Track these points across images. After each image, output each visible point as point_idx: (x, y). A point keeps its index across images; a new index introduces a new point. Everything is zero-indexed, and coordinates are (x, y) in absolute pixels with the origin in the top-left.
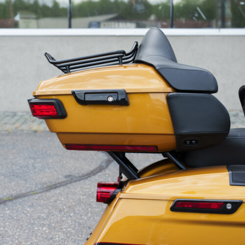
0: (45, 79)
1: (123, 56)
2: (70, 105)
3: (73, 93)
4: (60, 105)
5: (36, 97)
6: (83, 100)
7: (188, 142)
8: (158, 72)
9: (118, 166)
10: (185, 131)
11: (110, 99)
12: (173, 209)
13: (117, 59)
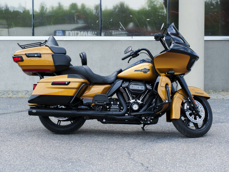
0: (18, 50)
1: (41, 44)
2: (25, 57)
3: (26, 54)
4: (22, 57)
5: (14, 55)
6: (28, 56)
7: (58, 68)
8: (50, 48)
9: (40, 77)
10: (57, 64)
11: (36, 55)
12: (52, 84)
13: (39, 45)
